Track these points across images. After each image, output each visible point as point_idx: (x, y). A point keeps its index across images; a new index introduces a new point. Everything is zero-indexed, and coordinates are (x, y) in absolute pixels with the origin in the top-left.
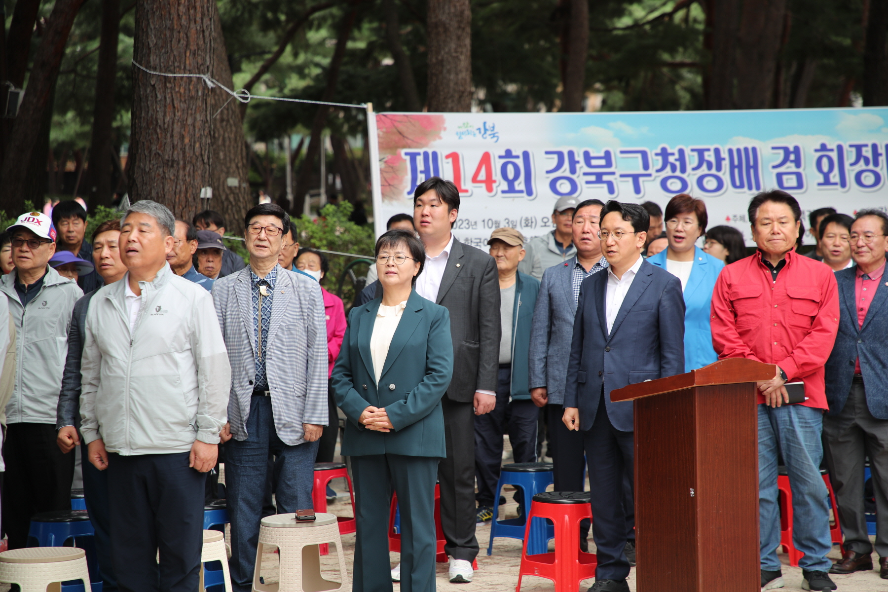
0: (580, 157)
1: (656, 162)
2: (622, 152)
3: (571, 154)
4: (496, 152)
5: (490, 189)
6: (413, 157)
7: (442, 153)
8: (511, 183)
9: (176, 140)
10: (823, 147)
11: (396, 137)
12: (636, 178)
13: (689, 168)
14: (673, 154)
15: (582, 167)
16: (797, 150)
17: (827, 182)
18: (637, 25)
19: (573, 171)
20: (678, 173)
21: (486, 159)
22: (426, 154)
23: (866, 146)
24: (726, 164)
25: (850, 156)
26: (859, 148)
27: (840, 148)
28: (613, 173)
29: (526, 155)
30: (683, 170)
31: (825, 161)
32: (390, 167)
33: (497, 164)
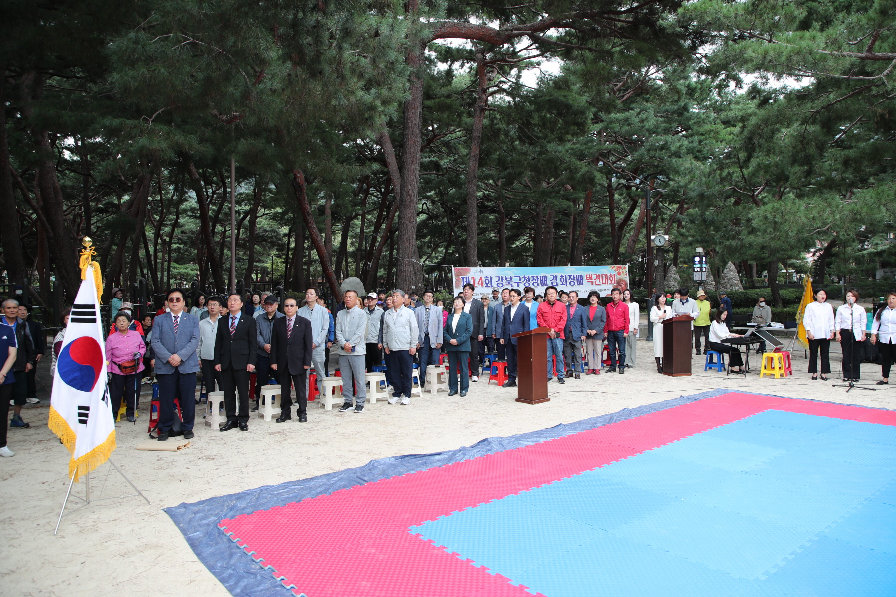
0: (504, 278)
1: (522, 279)
2: (514, 277)
3: (502, 277)
4: (484, 276)
5: (482, 286)
6: (463, 278)
7: (470, 277)
8: (487, 284)
9: (406, 275)
10: (562, 276)
11: (459, 273)
12: (518, 283)
13: (530, 280)
14: (526, 277)
15: (504, 280)
16: (556, 276)
17: (563, 284)
18: (517, 246)
19: (502, 281)
21: (481, 278)
23: (572, 275)
24: (539, 280)
25: (568, 278)
26: (570, 276)
27: (566, 276)
28: (512, 282)
29: (491, 277)
31: (562, 279)
32: (458, 281)
33: (484, 280)
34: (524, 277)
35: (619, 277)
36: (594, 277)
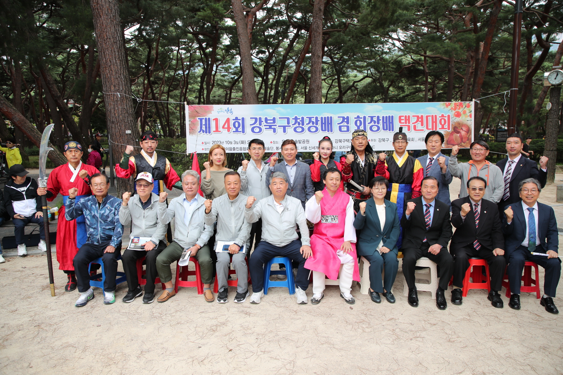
0: (263, 120)
1: (292, 122)
2: (280, 118)
3: (260, 118)
4: (232, 117)
5: (229, 131)
6: (201, 120)
7: (212, 118)
8: (237, 129)
9: (113, 115)
10: (358, 117)
11: (195, 113)
12: (284, 127)
13: (305, 124)
14: (299, 119)
15: (264, 123)
16: (348, 118)
19: (260, 124)
20: (301, 125)
21: (228, 120)
22: (206, 119)
23: (375, 117)
24: (319, 123)
25: (368, 120)
26: (372, 118)
27: (365, 118)
28: (276, 125)
29: (243, 119)
30: (303, 124)
31: (358, 122)
32: (193, 124)
33: (232, 122)
34: (296, 119)
35: (458, 119)
36: (413, 120)
